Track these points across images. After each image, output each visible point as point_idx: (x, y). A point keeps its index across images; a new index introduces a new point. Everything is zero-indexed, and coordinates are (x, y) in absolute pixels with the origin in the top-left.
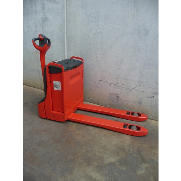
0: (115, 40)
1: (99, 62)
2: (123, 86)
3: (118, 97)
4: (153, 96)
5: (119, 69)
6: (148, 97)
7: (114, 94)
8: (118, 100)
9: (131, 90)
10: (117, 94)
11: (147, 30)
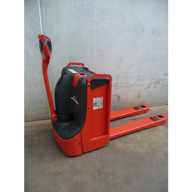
0: (114, 38)
1: (96, 64)
2: (124, 85)
3: (119, 97)
4: (149, 87)
5: (119, 68)
6: (145, 89)
7: (115, 95)
8: (119, 101)
9: (131, 86)
10: (117, 95)
11: (142, 27)
